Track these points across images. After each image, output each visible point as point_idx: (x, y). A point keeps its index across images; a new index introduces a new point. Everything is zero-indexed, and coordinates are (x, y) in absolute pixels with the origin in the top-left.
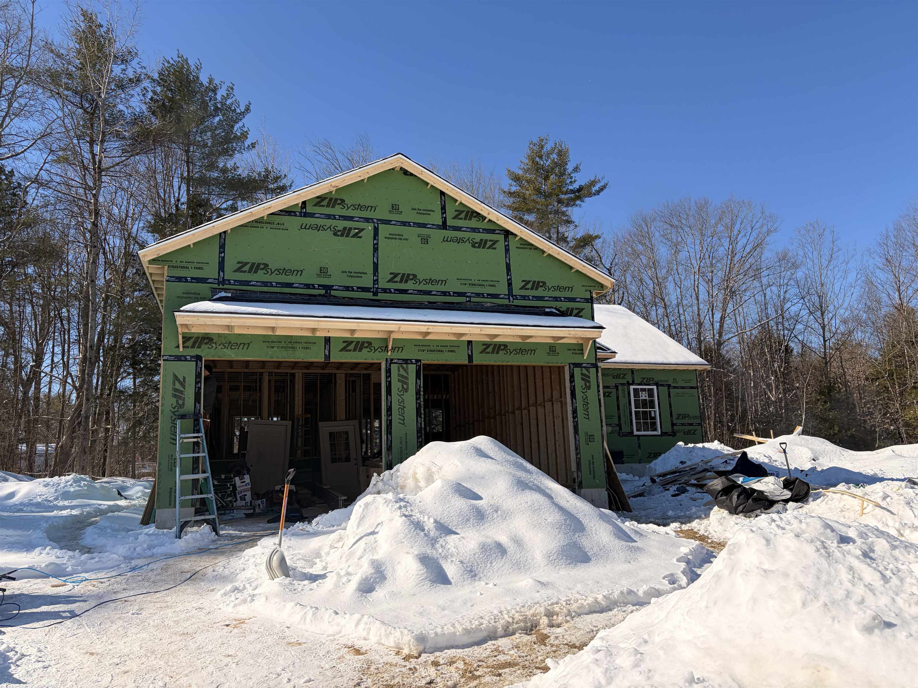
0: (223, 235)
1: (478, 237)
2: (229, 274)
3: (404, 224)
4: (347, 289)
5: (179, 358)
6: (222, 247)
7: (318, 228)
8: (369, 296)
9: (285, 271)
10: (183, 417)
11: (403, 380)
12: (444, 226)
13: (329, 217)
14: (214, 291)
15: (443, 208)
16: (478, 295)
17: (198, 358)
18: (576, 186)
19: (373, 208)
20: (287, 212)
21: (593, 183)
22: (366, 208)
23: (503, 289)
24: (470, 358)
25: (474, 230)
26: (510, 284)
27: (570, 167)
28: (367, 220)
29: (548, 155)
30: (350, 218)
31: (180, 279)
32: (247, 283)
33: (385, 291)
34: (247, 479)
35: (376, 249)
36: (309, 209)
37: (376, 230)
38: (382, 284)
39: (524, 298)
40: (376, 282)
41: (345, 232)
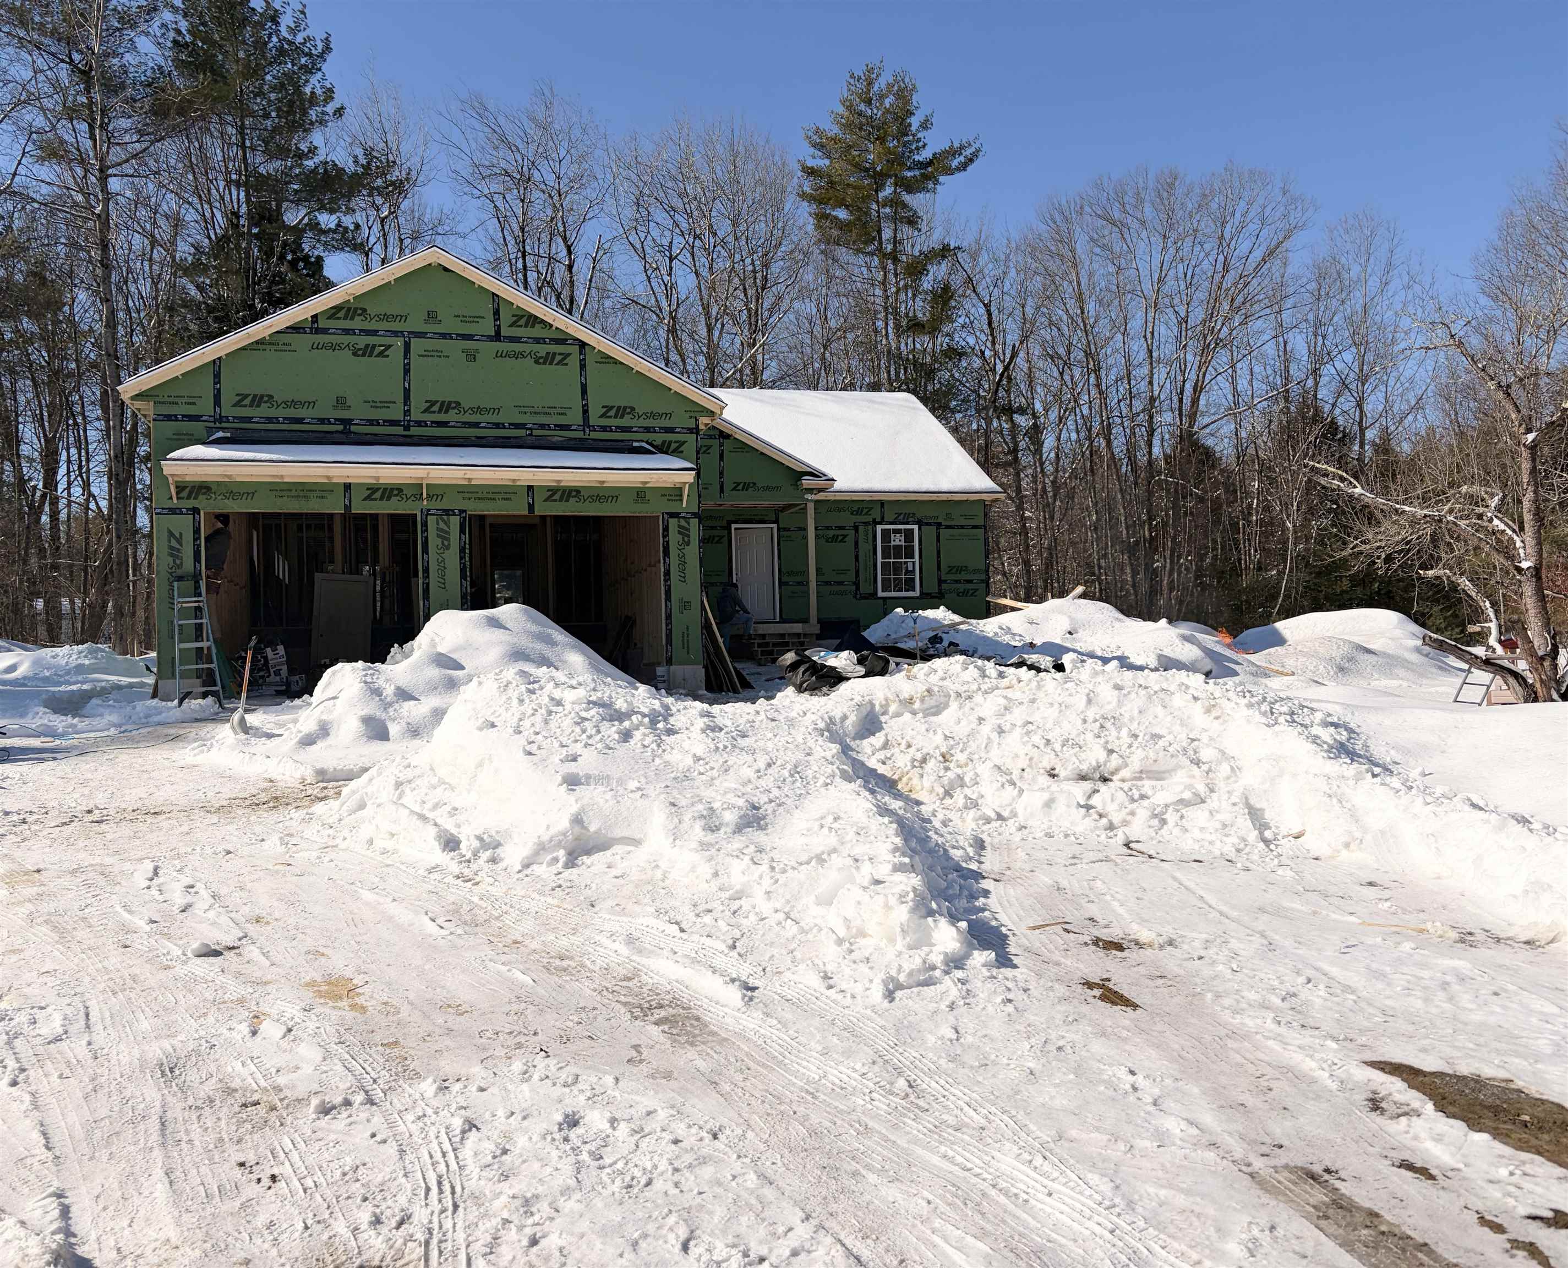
0: (216, 364)
1: (542, 350)
2: (227, 409)
3: (444, 336)
4: (371, 422)
5: (173, 511)
6: (217, 376)
7: (333, 347)
8: (399, 430)
9: (294, 404)
10: (180, 579)
11: (444, 536)
12: (497, 337)
13: (347, 332)
14: (210, 431)
15: (497, 313)
16: (542, 426)
17: (196, 511)
18: (926, 155)
19: (403, 318)
20: (295, 329)
21: (953, 152)
22: (395, 318)
23: (575, 418)
24: (531, 507)
25: (538, 341)
26: (585, 412)
27: (915, 122)
28: (396, 334)
29: (882, 97)
30: (374, 333)
31: (169, 418)
32: (249, 420)
33: (419, 424)
34: (281, 649)
35: (407, 371)
36: (322, 324)
37: (407, 346)
38: (416, 415)
39: (604, 429)
40: (406, 413)
41: (368, 351)
